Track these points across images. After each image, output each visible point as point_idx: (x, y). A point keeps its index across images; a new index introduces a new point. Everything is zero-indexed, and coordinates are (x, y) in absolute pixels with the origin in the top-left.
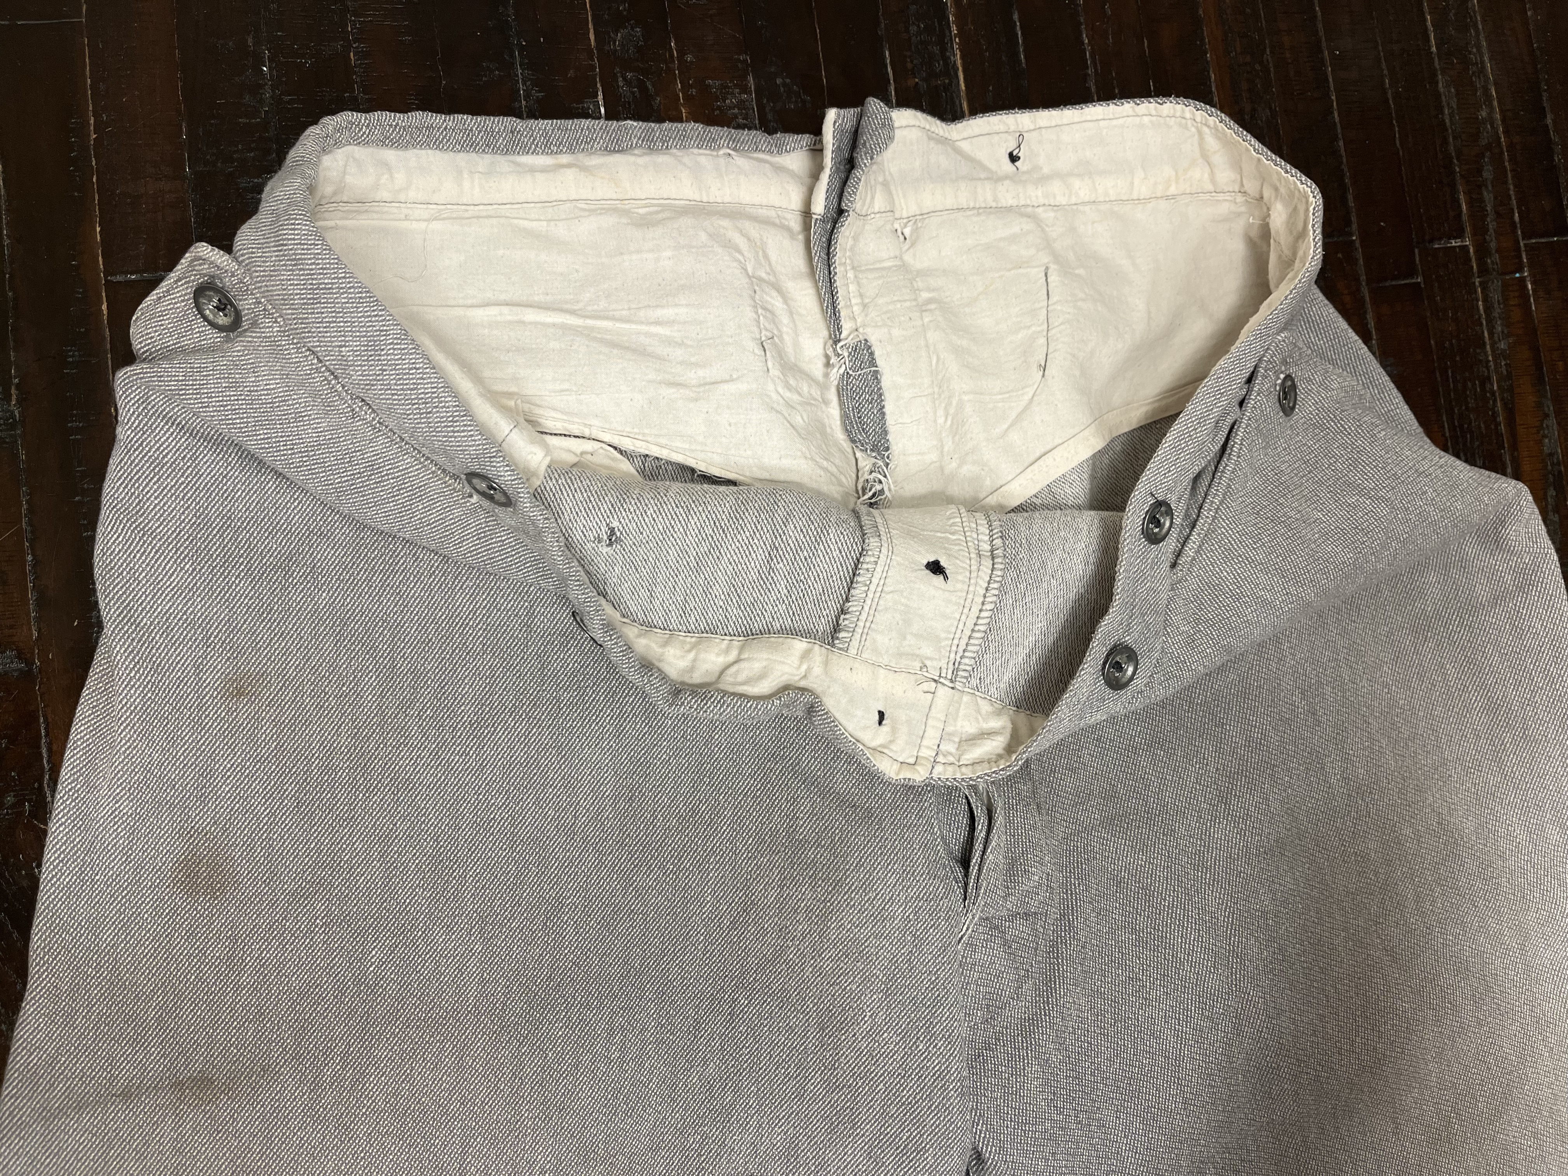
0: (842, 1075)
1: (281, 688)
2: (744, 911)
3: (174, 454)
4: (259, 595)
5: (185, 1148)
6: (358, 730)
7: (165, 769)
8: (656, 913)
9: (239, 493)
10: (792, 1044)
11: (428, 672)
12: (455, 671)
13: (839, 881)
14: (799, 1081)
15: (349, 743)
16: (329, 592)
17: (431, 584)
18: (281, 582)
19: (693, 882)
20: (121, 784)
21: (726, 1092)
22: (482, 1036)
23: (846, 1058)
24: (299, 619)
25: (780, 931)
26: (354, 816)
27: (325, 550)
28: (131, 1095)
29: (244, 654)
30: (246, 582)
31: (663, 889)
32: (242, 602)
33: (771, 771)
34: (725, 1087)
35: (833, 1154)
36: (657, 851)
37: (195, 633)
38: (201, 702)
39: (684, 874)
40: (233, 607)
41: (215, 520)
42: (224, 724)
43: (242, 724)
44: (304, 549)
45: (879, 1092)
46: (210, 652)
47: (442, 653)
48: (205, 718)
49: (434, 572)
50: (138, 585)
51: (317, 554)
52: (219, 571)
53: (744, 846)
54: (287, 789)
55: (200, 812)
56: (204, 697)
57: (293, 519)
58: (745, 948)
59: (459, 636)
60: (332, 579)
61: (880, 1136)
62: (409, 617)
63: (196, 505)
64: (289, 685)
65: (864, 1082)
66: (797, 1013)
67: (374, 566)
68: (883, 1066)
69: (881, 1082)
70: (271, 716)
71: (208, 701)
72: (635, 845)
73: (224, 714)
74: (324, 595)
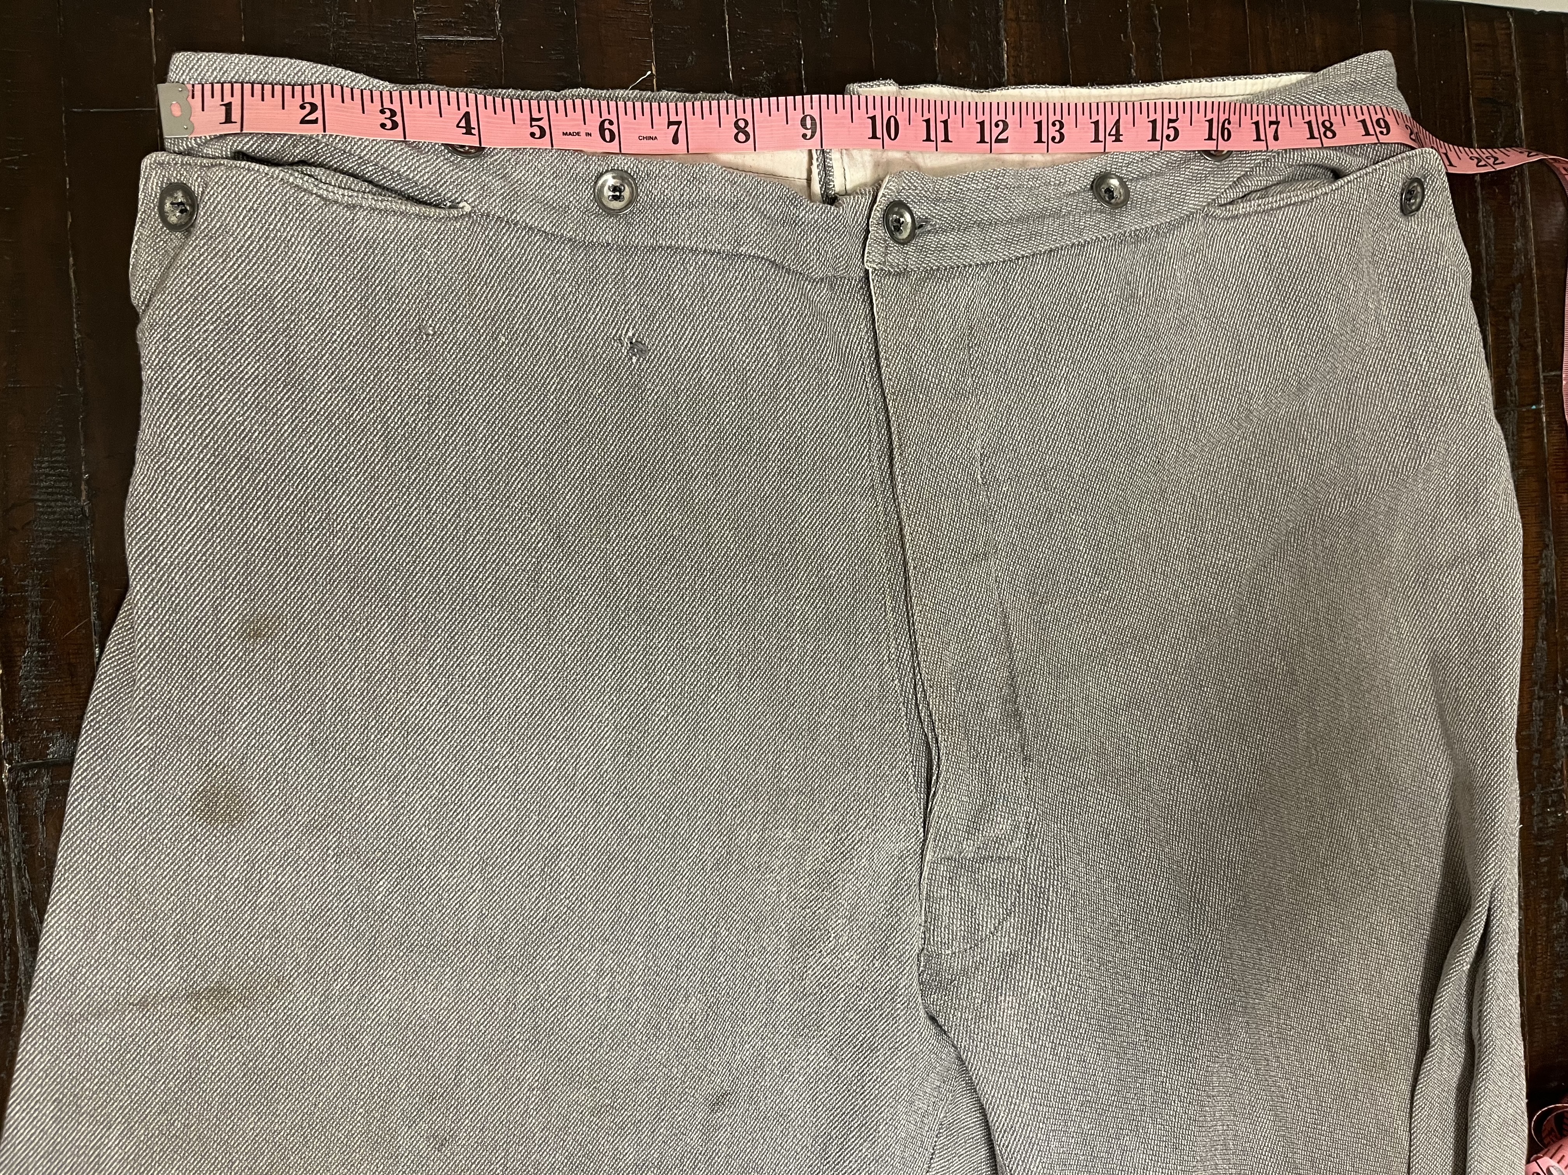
1: (296, 631)
3: (191, 392)
4: (276, 538)
5: (198, 1054)
6: (371, 675)
7: (184, 705)
9: (256, 434)
11: (438, 622)
12: (465, 622)
16: (344, 539)
18: (297, 527)
20: (142, 719)
24: (315, 564)
27: (341, 497)
28: (148, 1005)
29: (261, 596)
30: (263, 525)
32: (260, 545)
37: (214, 574)
38: (219, 642)
40: (251, 549)
41: (233, 460)
42: (241, 664)
43: (259, 664)
44: (320, 495)
46: (228, 593)
47: (452, 604)
48: (223, 657)
50: (159, 524)
51: (333, 500)
52: (237, 512)
54: (301, 728)
55: (218, 747)
56: (222, 637)
57: (309, 464)
59: (470, 588)
60: (347, 527)
62: (421, 568)
63: (214, 443)
64: (304, 628)
67: (388, 516)
70: (287, 657)
71: (226, 641)
72: (632, 797)
73: (241, 654)
74: (339, 541)
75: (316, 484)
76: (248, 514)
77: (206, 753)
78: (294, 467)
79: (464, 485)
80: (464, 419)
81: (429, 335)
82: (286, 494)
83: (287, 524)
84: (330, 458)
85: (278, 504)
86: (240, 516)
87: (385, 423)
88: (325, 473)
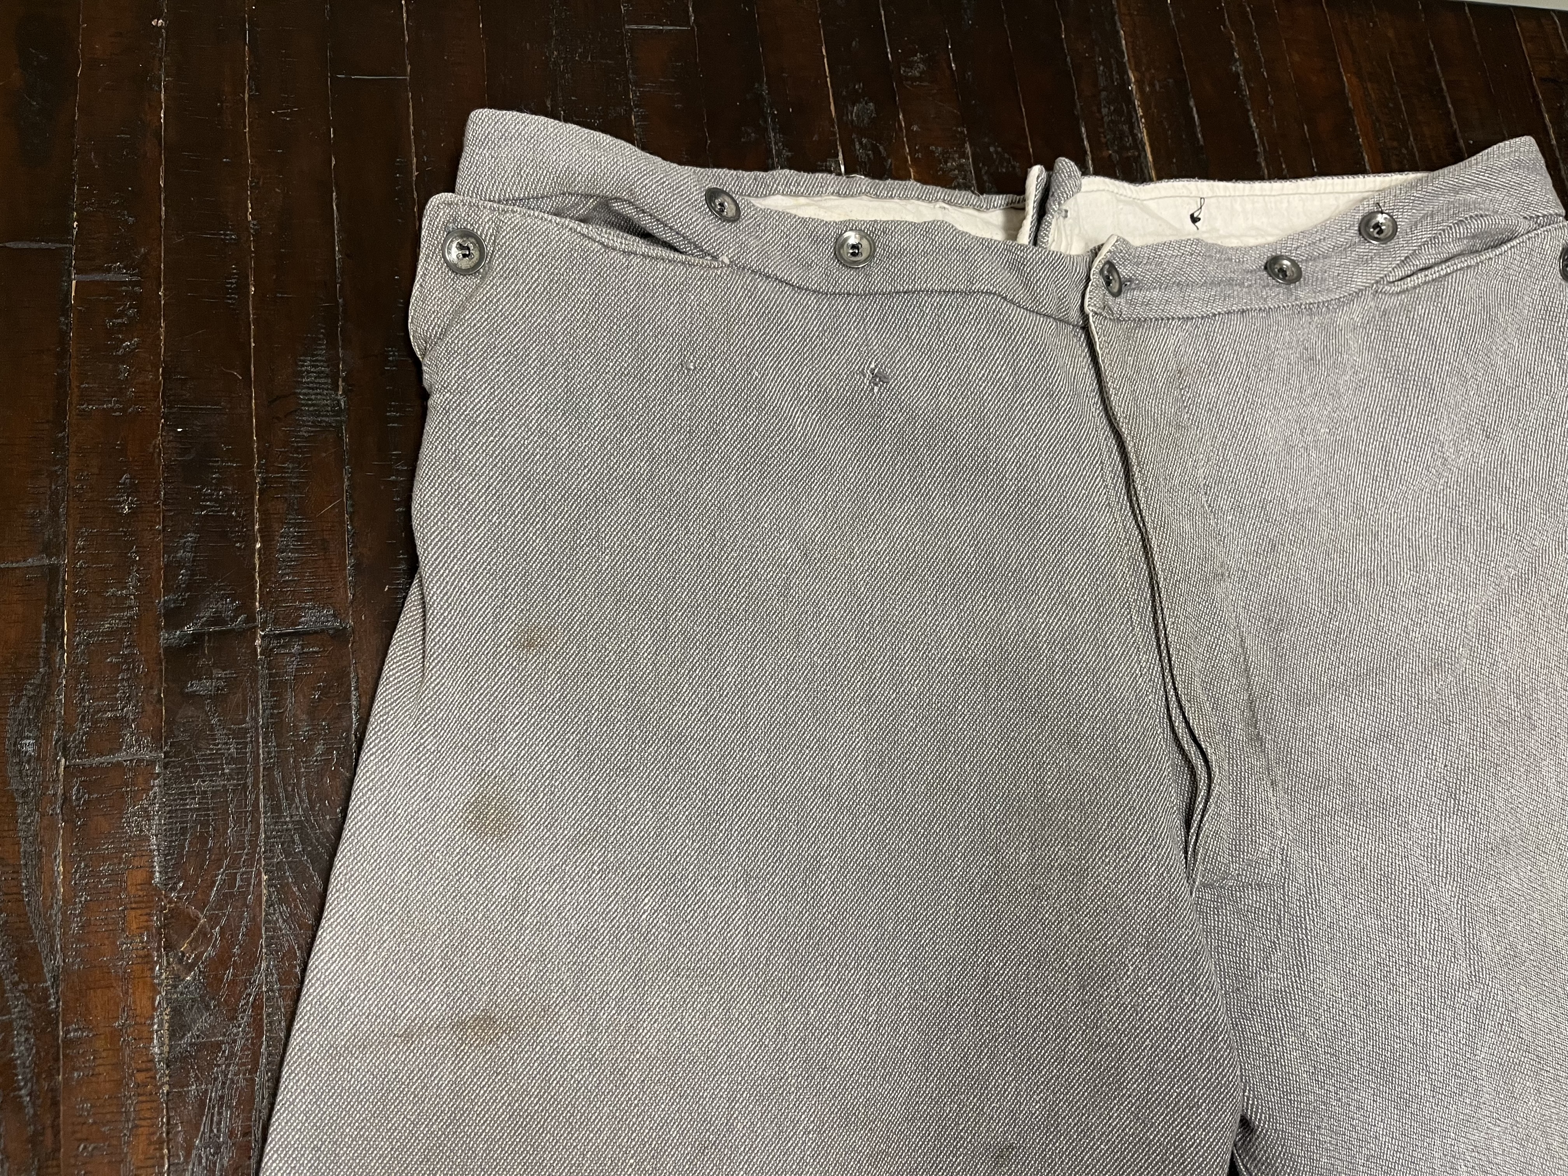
0: (1105, 1034)
1: (566, 642)
2: (996, 874)
4: (552, 553)
6: (635, 685)
8: (908, 876)
9: (538, 457)
10: (1050, 1005)
13: (1092, 840)
14: (1059, 1043)
15: (627, 697)
16: (611, 555)
17: (700, 555)
18: (570, 543)
19: (944, 846)
21: (982, 1060)
22: (748, 988)
23: (1109, 1015)
24: (585, 578)
25: (1033, 892)
26: (630, 766)
27: (610, 517)
28: (413, 1035)
29: (536, 607)
30: (541, 539)
31: (915, 852)
32: (538, 558)
33: (1015, 740)
34: (981, 1054)
35: (1098, 1119)
36: (907, 815)
37: (497, 583)
38: (497, 649)
39: (935, 838)
40: (529, 563)
42: (516, 672)
43: (531, 673)
44: (591, 515)
45: (1145, 1048)
46: (508, 602)
48: (499, 666)
49: (703, 544)
50: (451, 534)
51: (602, 520)
53: (991, 812)
54: (569, 738)
55: (489, 757)
56: (499, 646)
57: (583, 485)
58: (998, 911)
60: (614, 545)
61: (1147, 1095)
63: (502, 463)
64: (573, 640)
65: (1129, 1039)
66: (1055, 973)
67: (651, 536)
68: (1149, 1022)
69: (1148, 1038)
70: (557, 667)
71: (502, 649)
72: (887, 810)
73: (515, 663)
74: (607, 557)
75: (588, 505)
76: (528, 528)
77: (479, 763)
78: (570, 488)
79: (719, 508)
80: (720, 448)
81: (690, 369)
82: (561, 513)
83: (561, 540)
84: (602, 481)
85: (554, 522)
86: (522, 529)
87: (651, 449)
88: (596, 494)
